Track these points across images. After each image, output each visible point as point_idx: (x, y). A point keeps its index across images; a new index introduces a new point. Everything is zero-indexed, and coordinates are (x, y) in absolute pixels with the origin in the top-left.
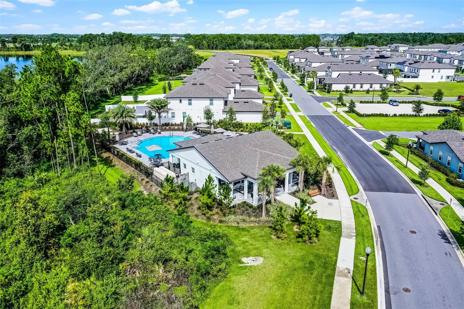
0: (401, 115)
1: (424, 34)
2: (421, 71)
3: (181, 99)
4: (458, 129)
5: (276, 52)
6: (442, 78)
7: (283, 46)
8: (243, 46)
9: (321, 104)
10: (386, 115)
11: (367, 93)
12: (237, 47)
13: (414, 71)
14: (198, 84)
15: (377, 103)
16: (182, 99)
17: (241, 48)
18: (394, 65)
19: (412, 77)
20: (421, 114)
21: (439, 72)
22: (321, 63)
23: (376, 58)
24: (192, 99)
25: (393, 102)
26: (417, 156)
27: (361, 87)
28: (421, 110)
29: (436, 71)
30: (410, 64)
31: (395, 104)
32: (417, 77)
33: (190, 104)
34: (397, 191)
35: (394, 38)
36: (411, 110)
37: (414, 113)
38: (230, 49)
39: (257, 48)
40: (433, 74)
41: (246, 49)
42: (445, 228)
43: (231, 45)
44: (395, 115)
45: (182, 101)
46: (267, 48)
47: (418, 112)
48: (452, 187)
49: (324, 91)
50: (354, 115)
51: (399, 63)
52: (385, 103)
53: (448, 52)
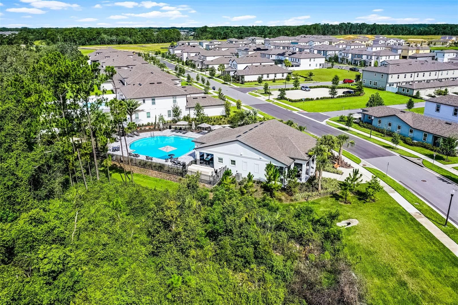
0: (321, 98)
1: (260, 27)
2: (302, 60)
3: (144, 99)
4: (381, 105)
5: (143, 46)
6: (316, 66)
7: (147, 40)
8: (105, 41)
9: (247, 93)
10: (312, 99)
11: (273, 82)
12: (98, 42)
13: (295, 61)
14: (156, 83)
15: (292, 90)
16: (146, 99)
17: (103, 42)
18: (275, 56)
19: (296, 66)
20: (335, 96)
21: (314, 61)
22: (214, 56)
23: (254, 50)
24: (156, 98)
25: (304, 88)
26: (367, 128)
27: (268, 77)
28: (336, 92)
29: (312, 60)
30: (290, 55)
31: (307, 89)
32: (298, 66)
33: (154, 103)
34: (383, 156)
35: (243, 31)
36: (328, 93)
37: (330, 96)
38: (91, 45)
39: (119, 43)
40: (310, 63)
41: (108, 44)
42: (438, 175)
43: (91, 40)
44: (317, 99)
45: (146, 101)
46: (131, 43)
47: (333, 94)
48: (412, 147)
49: (238, 83)
50: (285, 101)
51: (279, 55)
52: (298, 89)
53: (299, 44)
